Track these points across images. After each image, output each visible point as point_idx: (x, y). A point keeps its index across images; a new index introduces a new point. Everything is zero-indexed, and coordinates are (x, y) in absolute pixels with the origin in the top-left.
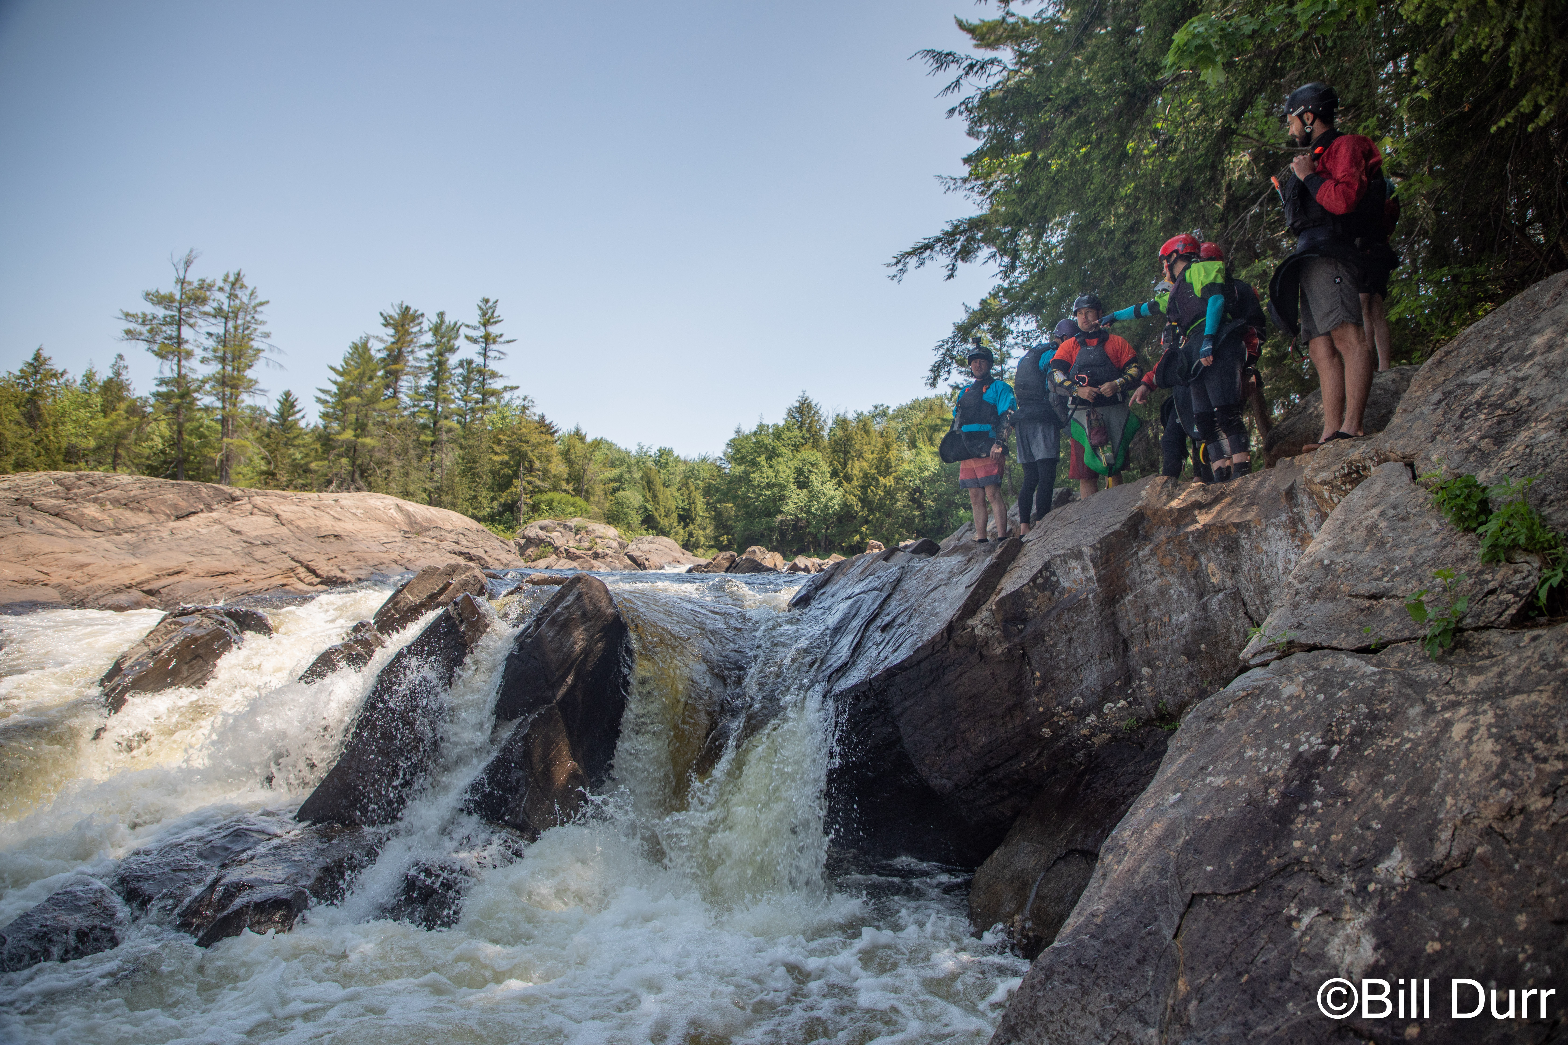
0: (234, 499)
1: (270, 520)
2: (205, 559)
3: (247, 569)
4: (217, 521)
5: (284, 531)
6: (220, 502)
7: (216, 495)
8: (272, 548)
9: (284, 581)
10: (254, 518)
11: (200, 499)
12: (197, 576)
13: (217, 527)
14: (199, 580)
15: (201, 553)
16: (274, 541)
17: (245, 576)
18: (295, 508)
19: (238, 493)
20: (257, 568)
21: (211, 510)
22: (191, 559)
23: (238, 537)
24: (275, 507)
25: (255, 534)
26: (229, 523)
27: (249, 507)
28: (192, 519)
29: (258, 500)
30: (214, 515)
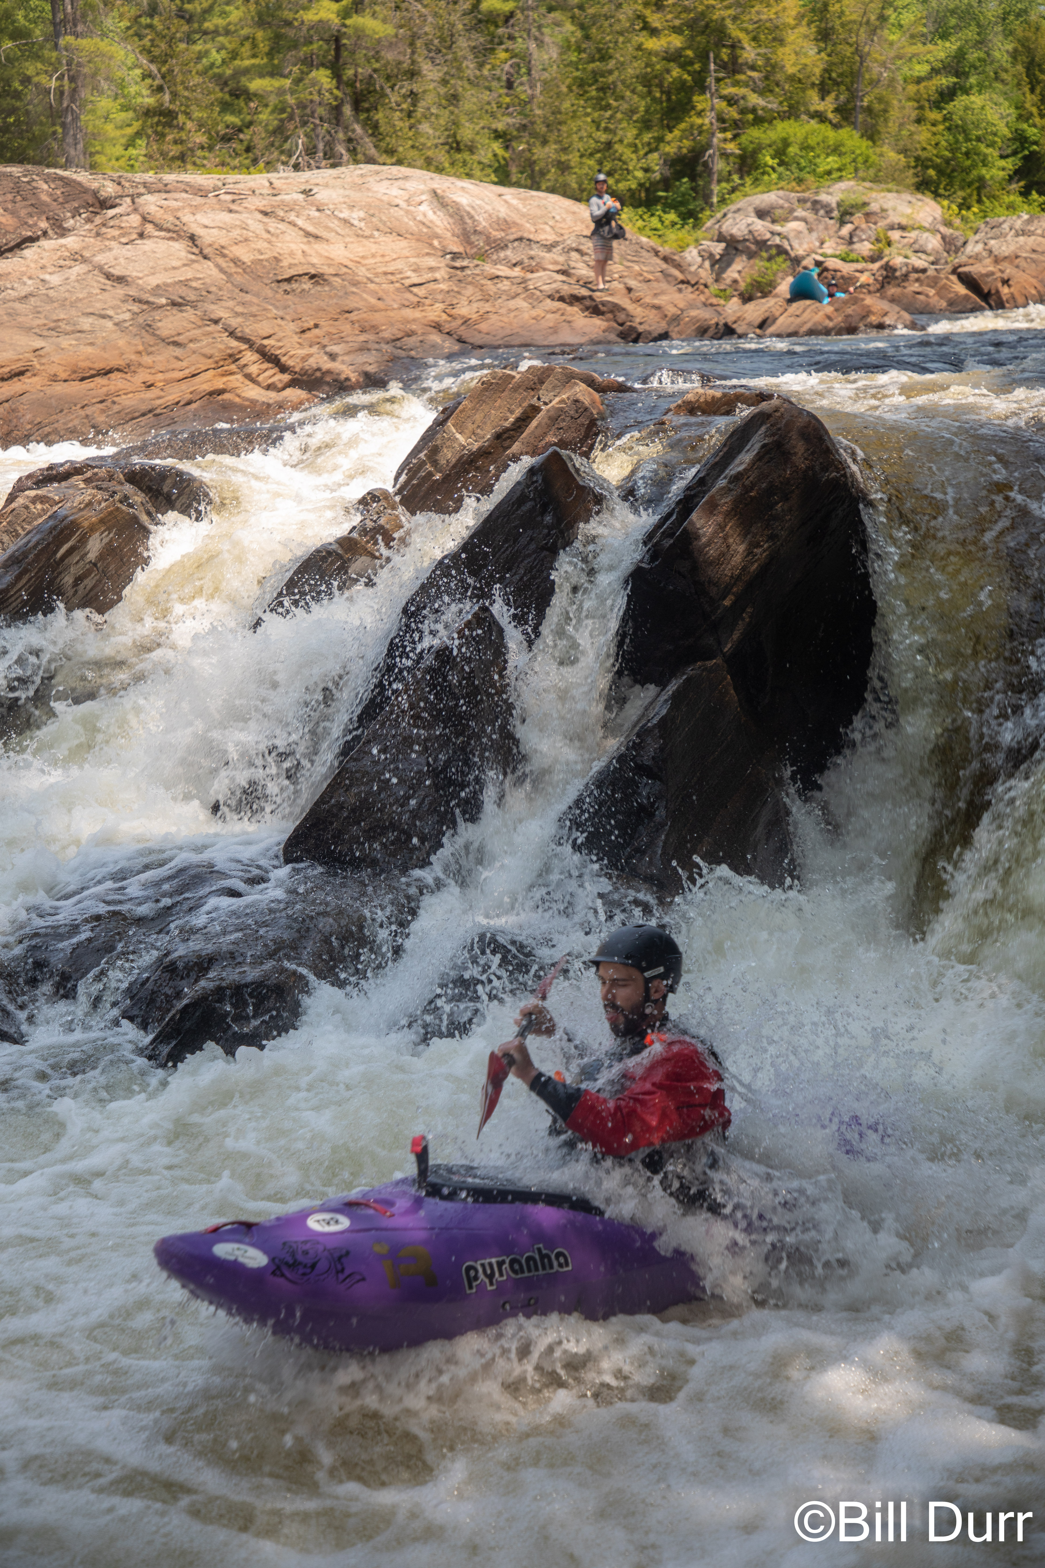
0: (105, 204)
1: (179, 249)
2: (66, 342)
3: (147, 360)
4: (77, 257)
5: (208, 271)
6: (76, 213)
7: (68, 198)
8: (189, 314)
9: (219, 384)
10: (147, 245)
11: (38, 208)
12: (54, 378)
13: (79, 269)
14: (59, 388)
15: (55, 329)
16: (192, 296)
17: (142, 376)
18: (226, 217)
19: (110, 189)
20: (164, 356)
21: (63, 232)
22: (38, 343)
23: (120, 291)
24: (187, 218)
25: (153, 281)
26: (100, 259)
27: (135, 220)
28: (29, 253)
29: (151, 203)
30: (70, 242)
